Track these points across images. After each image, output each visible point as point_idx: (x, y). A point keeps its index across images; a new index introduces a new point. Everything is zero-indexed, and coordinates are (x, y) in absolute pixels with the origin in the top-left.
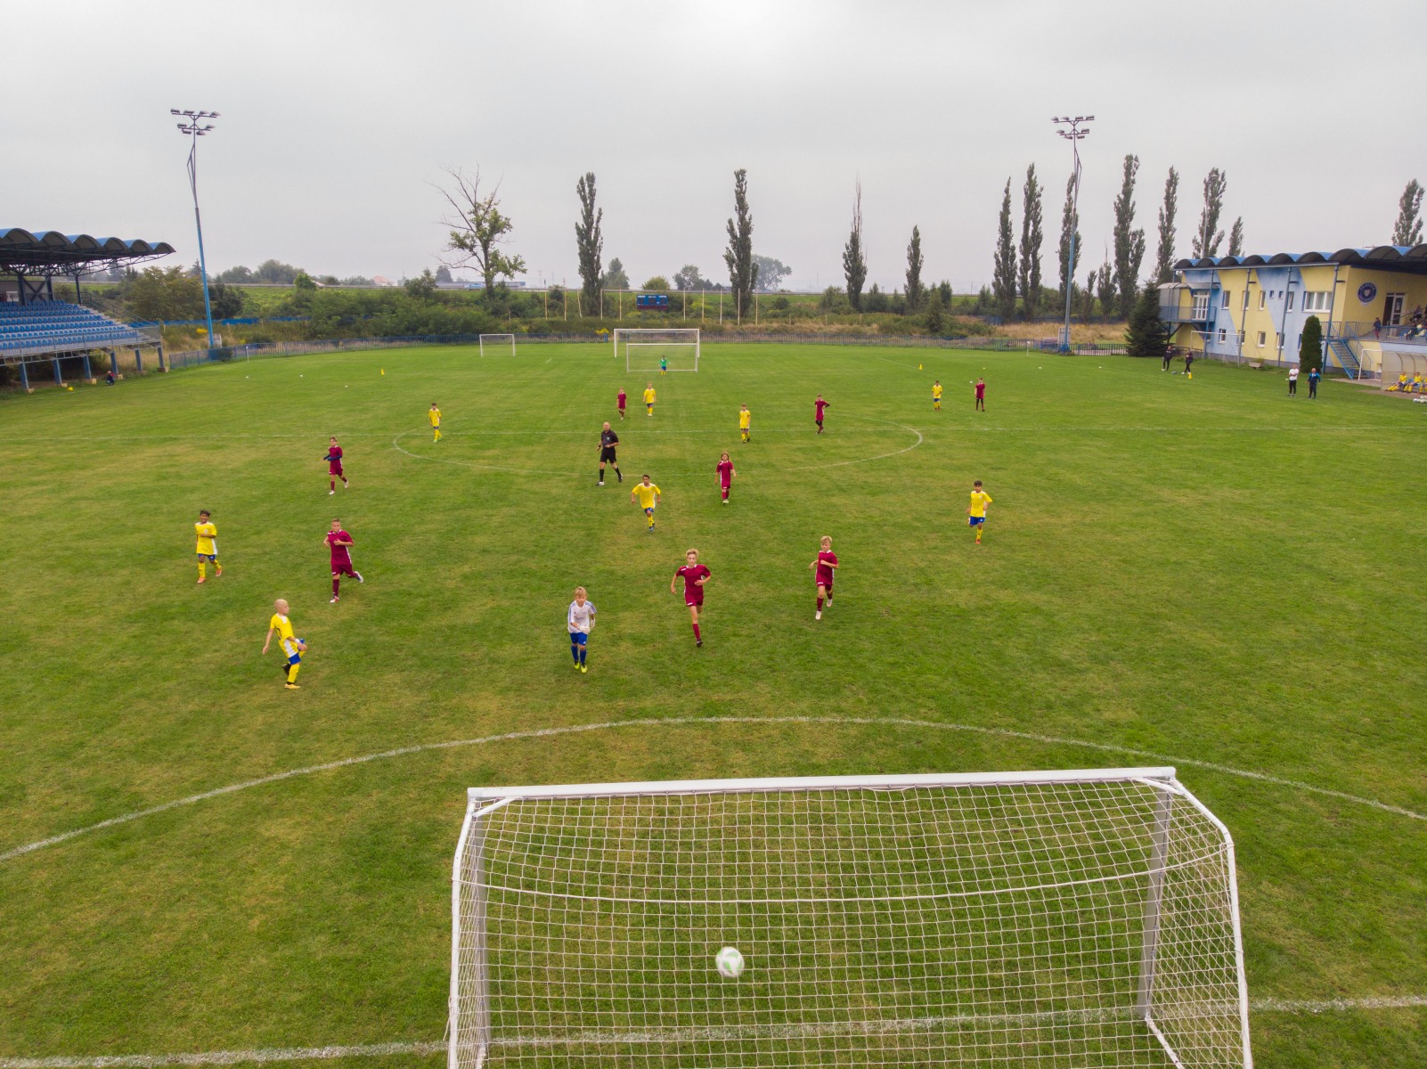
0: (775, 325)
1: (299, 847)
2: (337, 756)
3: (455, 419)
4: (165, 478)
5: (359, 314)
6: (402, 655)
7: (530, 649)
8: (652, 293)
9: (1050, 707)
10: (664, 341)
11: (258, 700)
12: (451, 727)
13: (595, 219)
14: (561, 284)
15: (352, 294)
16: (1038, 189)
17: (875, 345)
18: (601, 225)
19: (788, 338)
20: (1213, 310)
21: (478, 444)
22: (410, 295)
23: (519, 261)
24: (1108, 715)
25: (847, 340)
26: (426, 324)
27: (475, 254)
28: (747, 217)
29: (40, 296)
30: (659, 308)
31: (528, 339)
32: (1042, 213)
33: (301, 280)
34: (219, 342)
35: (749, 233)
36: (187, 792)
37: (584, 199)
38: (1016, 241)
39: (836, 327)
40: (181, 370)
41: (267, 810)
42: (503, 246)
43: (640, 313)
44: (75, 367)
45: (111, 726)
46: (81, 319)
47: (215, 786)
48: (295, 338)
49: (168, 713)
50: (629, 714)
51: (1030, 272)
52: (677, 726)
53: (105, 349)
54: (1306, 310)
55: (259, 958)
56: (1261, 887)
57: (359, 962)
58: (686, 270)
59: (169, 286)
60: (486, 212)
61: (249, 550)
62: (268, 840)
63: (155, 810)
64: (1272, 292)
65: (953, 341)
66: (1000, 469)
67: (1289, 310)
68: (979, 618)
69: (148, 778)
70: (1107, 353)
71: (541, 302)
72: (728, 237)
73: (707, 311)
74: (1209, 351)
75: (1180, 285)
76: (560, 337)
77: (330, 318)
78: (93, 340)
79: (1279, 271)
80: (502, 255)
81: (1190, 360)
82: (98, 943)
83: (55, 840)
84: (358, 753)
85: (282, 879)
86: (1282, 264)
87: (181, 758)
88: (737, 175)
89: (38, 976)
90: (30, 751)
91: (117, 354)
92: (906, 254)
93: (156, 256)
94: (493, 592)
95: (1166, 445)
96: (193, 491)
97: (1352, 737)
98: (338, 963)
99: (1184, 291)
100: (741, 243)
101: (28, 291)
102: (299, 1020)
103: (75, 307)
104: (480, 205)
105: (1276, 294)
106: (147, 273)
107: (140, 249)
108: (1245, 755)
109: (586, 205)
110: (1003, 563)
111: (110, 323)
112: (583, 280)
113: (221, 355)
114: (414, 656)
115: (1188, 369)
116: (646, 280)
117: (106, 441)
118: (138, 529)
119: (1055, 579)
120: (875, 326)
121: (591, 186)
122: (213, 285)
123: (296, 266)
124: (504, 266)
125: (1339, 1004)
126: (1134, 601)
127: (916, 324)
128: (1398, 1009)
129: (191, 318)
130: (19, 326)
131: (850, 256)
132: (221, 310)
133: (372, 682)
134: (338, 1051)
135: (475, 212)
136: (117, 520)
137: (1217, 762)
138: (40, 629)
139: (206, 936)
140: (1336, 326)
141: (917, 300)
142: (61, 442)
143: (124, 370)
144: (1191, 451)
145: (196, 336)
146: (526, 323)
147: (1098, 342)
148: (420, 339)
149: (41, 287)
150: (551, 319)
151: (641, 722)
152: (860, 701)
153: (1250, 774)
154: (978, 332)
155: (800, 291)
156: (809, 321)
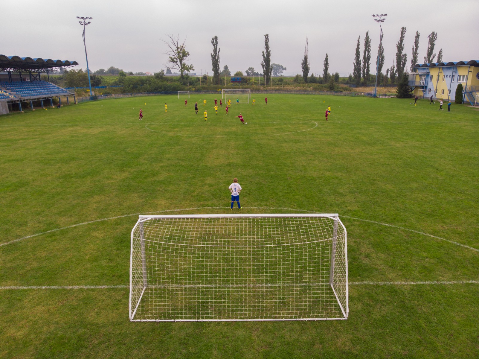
0: (277, 88)
1: (102, 238)
2: (115, 215)
3: (166, 119)
4: (73, 137)
5: (139, 85)
6: (139, 189)
7: (177, 187)
8: (237, 77)
9: (331, 205)
10: (239, 93)
11: (94, 200)
12: (150, 208)
13: (218, 52)
14: (207, 74)
15: (137, 78)
16: (370, 40)
17: (311, 94)
18: (220, 54)
19: (282, 92)
20: (427, 82)
21: (172, 127)
22: (156, 78)
23: (192, 66)
24: (349, 208)
25: (302, 93)
26: (161, 88)
27: (177, 64)
28: (269, 51)
29: (36, 79)
30: (239, 82)
31: (194, 93)
32: (371, 48)
33: (121, 73)
34: (94, 94)
35: (270, 56)
36: (72, 224)
37: (214, 45)
38: (361, 58)
39: (298, 88)
40: (81, 103)
41: (94, 229)
42: (187, 61)
43: (232, 84)
44: (48, 102)
45: (52, 206)
46: (50, 87)
47: (80, 223)
48: (118, 92)
49: (68, 203)
50: (203, 206)
51: (366, 69)
52: (217, 209)
53: (57, 97)
54: (458, 82)
55: (88, 265)
56: (378, 254)
57: (115, 267)
58: (250, 69)
59: (78, 76)
60: (181, 50)
61: (97, 158)
62: (93, 236)
63: (63, 228)
64: (447, 75)
65: (338, 93)
66: (340, 135)
67: (453, 82)
68: (318, 180)
69: (62, 220)
70: (389, 97)
71: (199, 80)
72: (262, 57)
73: (255, 83)
74: (425, 96)
75: (416, 73)
76: (205, 92)
77: (129, 86)
78: (53, 93)
79: (450, 68)
80: (186, 64)
81: (416, 100)
82: (45, 260)
83: (35, 235)
84: (122, 215)
85: (96, 246)
86: (451, 66)
87: (71, 215)
88: (265, 36)
89: (28, 268)
90: (29, 213)
91: (61, 98)
92: (323, 63)
93: (72, 66)
94: (169, 171)
95: (399, 127)
96: (82, 141)
97: (423, 215)
98: (109, 267)
99: (417, 75)
100: (267, 60)
101: (32, 77)
102: (97, 279)
103: (48, 83)
104: (179, 47)
105: (448, 76)
106: (71, 71)
107: (67, 63)
108: (388, 220)
109: (214, 47)
110: (331, 164)
111: (59, 88)
112: (213, 73)
113: (94, 98)
114: (142, 189)
115: (416, 102)
116: (235, 72)
117: (56, 126)
118: (64, 152)
119: (346, 169)
120: (311, 88)
121: (216, 41)
122: (92, 75)
123: (120, 68)
124: (187, 68)
125: (389, 283)
126: (369, 176)
127: (325, 87)
128: (405, 285)
129: (85, 86)
130: (30, 89)
131: (304, 64)
132: (95, 83)
133: (128, 196)
134: (106, 287)
135: (177, 50)
136: (58, 149)
137: (378, 221)
138: (34, 180)
139: (74, 259)
140: (468, 88)
141: (327, 79)
142: (42, 126)
143: (63, 103)
144: (407, 130)
145: (86, 92)
146: (194, 87)
147: (387, 93)
148: (159, 93)
149: (36, 77)
150: (202, 86)
151: (206, 208)
152: (273, 203)
153: (387, 225)
154: (347, 90)
155: (287, 76)
156: (289, 86)
